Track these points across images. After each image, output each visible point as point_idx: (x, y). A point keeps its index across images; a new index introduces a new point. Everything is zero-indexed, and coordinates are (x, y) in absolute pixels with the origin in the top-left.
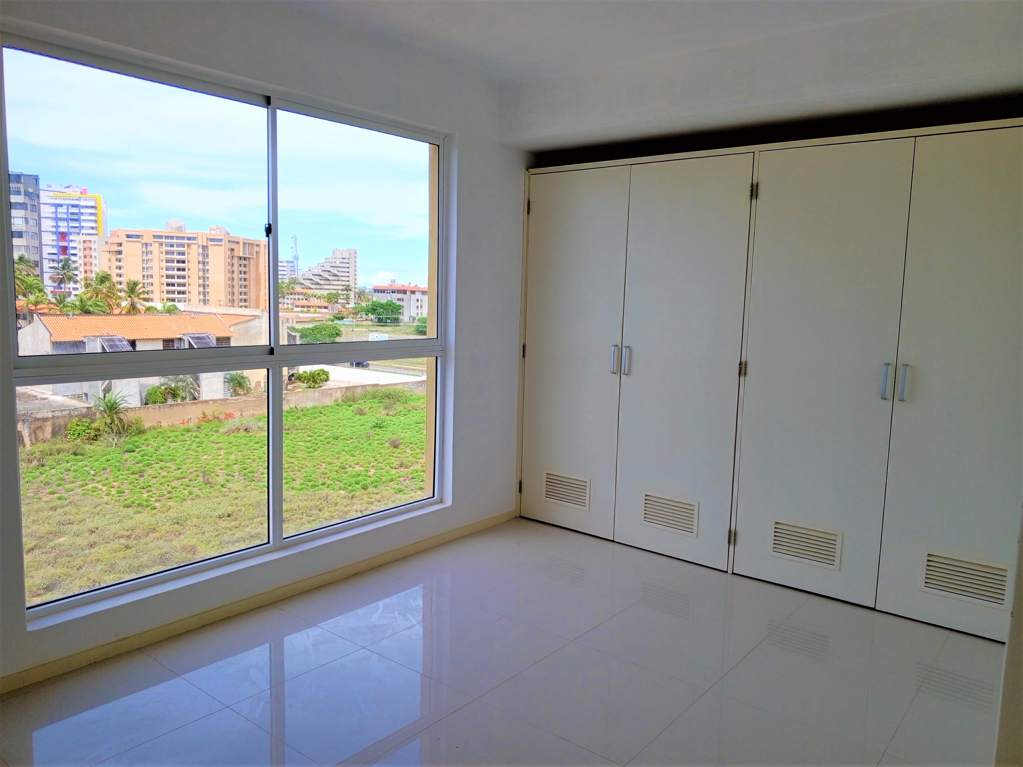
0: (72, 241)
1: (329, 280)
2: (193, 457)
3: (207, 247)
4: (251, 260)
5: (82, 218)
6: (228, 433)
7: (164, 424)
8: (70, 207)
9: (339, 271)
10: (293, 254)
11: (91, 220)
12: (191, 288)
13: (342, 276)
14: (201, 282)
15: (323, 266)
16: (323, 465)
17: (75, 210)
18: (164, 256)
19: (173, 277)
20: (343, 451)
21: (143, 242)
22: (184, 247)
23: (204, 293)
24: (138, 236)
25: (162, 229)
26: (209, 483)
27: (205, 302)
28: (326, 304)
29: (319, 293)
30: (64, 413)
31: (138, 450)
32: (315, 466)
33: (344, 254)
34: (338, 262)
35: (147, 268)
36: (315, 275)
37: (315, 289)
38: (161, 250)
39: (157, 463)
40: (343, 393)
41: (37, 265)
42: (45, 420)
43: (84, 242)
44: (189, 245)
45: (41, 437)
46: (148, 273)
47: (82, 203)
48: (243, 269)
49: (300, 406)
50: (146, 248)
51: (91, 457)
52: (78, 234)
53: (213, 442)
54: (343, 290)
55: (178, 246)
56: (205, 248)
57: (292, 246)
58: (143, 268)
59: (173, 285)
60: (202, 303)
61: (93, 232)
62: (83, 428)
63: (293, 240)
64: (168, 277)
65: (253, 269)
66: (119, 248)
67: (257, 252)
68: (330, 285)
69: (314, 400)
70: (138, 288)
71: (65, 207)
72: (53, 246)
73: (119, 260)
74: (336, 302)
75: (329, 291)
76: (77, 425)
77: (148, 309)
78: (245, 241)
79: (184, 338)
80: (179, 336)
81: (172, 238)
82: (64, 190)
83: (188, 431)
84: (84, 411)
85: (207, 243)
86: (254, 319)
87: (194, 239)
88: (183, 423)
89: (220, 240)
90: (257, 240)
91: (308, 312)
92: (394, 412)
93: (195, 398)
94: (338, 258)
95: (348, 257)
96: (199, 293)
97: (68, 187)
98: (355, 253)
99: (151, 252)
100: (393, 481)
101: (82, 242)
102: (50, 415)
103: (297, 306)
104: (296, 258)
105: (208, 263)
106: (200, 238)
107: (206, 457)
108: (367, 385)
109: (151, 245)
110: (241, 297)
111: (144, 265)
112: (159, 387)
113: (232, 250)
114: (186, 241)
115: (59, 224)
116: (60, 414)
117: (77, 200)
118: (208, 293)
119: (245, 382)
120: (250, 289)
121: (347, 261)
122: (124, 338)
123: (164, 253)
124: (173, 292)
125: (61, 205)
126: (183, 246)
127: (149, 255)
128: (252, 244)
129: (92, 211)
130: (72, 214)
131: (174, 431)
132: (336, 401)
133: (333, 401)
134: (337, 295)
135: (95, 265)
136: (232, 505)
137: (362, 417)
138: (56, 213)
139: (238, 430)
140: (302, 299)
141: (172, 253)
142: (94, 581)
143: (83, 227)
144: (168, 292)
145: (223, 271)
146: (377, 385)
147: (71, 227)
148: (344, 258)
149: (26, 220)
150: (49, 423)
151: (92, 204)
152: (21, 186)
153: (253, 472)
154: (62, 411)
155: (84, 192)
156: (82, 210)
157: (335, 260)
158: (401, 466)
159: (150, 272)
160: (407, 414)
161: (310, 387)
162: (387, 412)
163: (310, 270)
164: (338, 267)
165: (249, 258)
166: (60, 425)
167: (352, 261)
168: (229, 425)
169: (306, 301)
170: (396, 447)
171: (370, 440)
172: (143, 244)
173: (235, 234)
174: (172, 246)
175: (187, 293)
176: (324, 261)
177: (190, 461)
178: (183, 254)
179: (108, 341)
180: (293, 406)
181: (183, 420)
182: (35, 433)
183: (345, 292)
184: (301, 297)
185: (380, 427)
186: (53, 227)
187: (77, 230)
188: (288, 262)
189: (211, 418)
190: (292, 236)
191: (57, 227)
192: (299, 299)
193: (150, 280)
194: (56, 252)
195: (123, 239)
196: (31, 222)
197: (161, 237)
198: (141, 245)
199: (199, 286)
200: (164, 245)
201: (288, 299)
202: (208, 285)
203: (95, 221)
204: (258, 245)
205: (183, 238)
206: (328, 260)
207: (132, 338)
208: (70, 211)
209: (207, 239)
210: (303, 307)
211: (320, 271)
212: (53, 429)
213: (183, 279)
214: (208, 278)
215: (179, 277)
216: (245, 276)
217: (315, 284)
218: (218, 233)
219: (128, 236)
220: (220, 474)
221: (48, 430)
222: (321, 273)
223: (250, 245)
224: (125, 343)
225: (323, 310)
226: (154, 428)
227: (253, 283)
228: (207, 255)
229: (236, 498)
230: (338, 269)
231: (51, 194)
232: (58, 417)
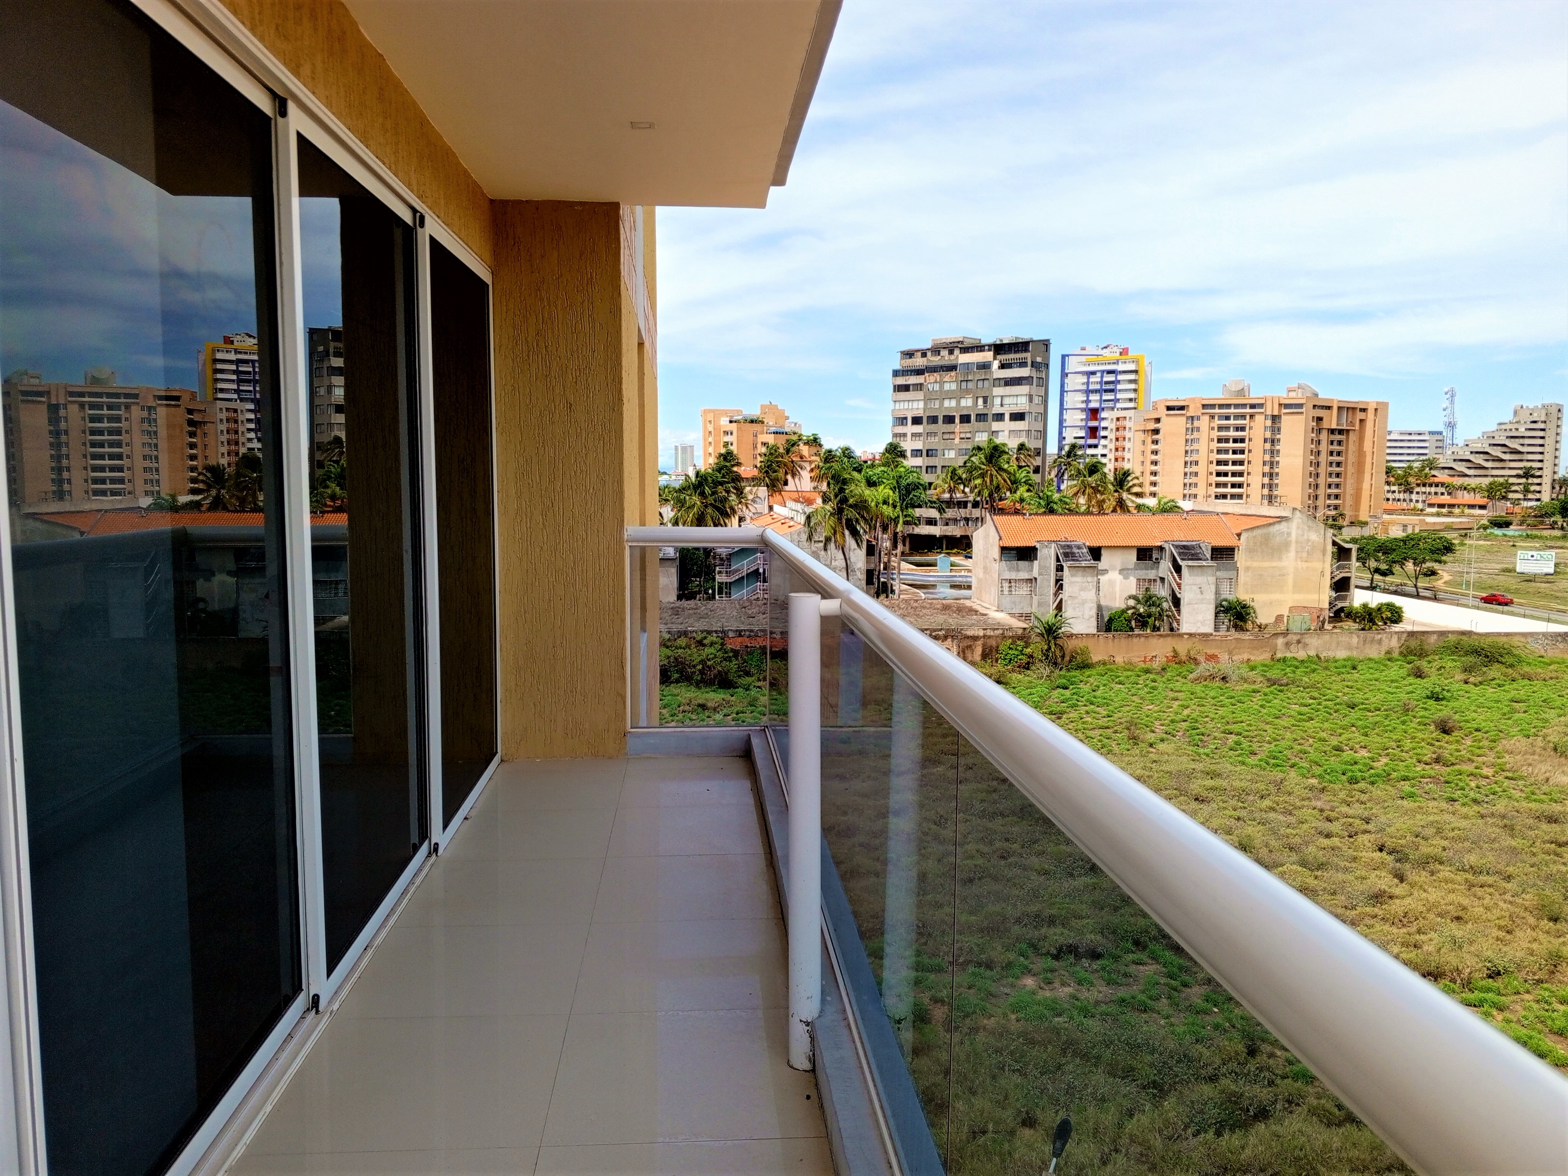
0: (1103, 419)
1: (1502, 460)
2: (1134, 704)
3: (1279, 417)
4: (1351, 433)
5: (1119, 387)
6: (1196, 680)
7: (1119, 659)
8: (1105, 374)
9: (1522, 445)
10: (1446, 419)
11: (1130, 390)
12: (1251, 479)
13: (1528, 453)
14: (1267, 469)
15: (1494, 437)
16: (1311, 740)
17: (1111, 378)
18: (1216, 434)
19: (1226, 463)
20: (1353, 726)
21: (1189, 414)
22: (1245, 419)
23: (1270, 486)
24: (1182, 408)
25: (1216, 395)
26: (1134, 738)
27: (1271, 499)
28: (1483, 501)
29: (1473, 482)
30: (998, 632)
31: (1071, 687)
32: (1295, 740)
33: (1535, 415)
34: (1522, 429)
35: (1191, 451)
36: (1477, 453)
37: (1475, 476)
38: (1212, 425)
39: (1085, 706)
40: (1402, 642)
41: (1038, 454)
42: (975, 638)
43: (1118, 419)
44: (1252, 416)
45: (970, 659)
46: (1191, 459)
47: (1120, 367)
48: (1335, 447)
49: (1325, 654)
50: (1192, 423)
51: (1014, 688)
52: (1112, 409)
53: (1172, 690)
54: (1518, 476)
55: (1237, 417)
56: (1275, 418)
57: (1445, 406)
58: (1186, 452)
59: (1226, 474)
60: (1266, 502)
61: (1132, 405)
62: (1016, 653)
63: (1448, 396)
64: (1219, 463)
65: (1352, 447)
66: (1157, 426)
67: (1361, 421)
68: (1503, 468)
69: (1350, 648)
70: (1129, 478)
71: (1099, 374)
72: (1081, 428)
73: (1155, 442)
74: (1505, 498)
75: (1491, 479)
76: (1010, 648)
77: (1139, 507)
78: (1341, 405)
79: (1166, 546)
80: (1159, 544)
81: (1228, 406)
82: (1100, 352)
83: (1147, 671)
84: (1020, 632)
85: (1280, 410)
86: (1279, 522)
87: (1261, 406)
88: (1144, 661)
89: (1300, 406)
90: (1362, 402)
91: (1450, 514)
92: (1480, 679)
93: (1172, 629)
94: (1522, 422)
95: (1543, 419)
96: (1263, 486)
97: (1106, 347)
98: (1559, 410)
99: (1198, 429)
100: (1409, 780)
101: (1115, 420)
102: (981, 633)
103: (1431, 505)
104: (1451, 426)
105: (1279, 440)
106: (1269, 405)
107: (1150, 707)
108: (1449, 632)
109: (1198, 418)
110: (1329, 491)
111: (1187, 448)
112: (1124, 611)
113: (1320, 419)
114: (1248, 410)
115: (1090, 398)
116: (992, 634)
117: (1114, 363)
118: (1277, 485)
119: (1249, 614)
120: (1345, 478)
121: (1542, 426)
122: (1084, 544)
123: (1216, 429)
124: (1225, 485)
125: (1093, 373)
126: (1243, 417)
127: (1195, 433)
128: (1354, 409)
129: (1132, 377)
130: (1107, 383)
131: (1128, 670)
132: (1388, 652)
133: (1383, 653)
134: (1507, 487)
135: (1129, 449)
136: (1144, 768)
137: (1418, 681)
138: (1088, 383)
139: (1213, 677)
140: (1442, 494)
141: (1227, 428)
142: (941, 816)
143: (1118, 400)
144: (1218, 485)
145: (1301, 452)
146: (1468, 633)
147: (1105, 401)
148: (1535, 422)
149: (1031, 398)
150: (980, 643)
151: (1132, 367)
152: (1028, 355)
153: (1203, 735)
154: (994, 630)
155: (1124, 352)
156: (1120, 377)
157: (1516, 426)
158: (1437, 760)
159: (1194, 457)
160: (1503, 685)
161: (1363, 629)
162: (1465, 677)
163: (1467, 445)
164: (1523, 437)
165: (1348, 431)
166: (991, 646)
167: (1551, 426)
168: (1204, 668)
169: (1449, 497)
170: (1446, 731)
171: (1407, 715)
172: (1188, 418)
173: (1326, 394)
174: (1227, 418)
175: (1245, 485)
176: (1494, 427)
177: (1128, 708)
178: (1243, 429)
179: (1063, 547)
180: (1312, 653)
181: (1145, 657)
182: (964, 652)
183: (1523, 480)
184: (1440, 490)
185: (1437, 699)
186: (1083, 402)
187: (1111, 404)
188: (1431, 433)
189: (1184, 658)
190: (1446, 390)
191: (1088, 401)
192: (1436, 493)
193: (1194, 469)
194: (1083, 435)
195: (1162, 412)
196: (1036, 400)
197: (1213, 406)
198: (1184, 419)
199: (1264, 475)
200: (1216, 418)
201: (1418, 493)
202: (1277, 474)
203: (1135, 390)
204: (1364, 410)
205: (1244, 406)
206: (1504, 427)
207: (1096, 544)
208: (1105, 379)
209: (1280, 405)
210: (1441, 506)
211: (1486, 445)
212: (983, 651)
213: (1240, 465)
214: (1278, 463)
215: (1234, 463)
216: (1338, 459)
217: (1476, 468)
218: (1300, 396)
219: (1169, 408)
220: (1157, 730)
221: (979, 650)
222: (1488, 450)
223: (1350, 412)
224: (1085, 550)
225: (1478, 512)
226: (1104, 664)
227: (1351, 469)
228: (1279, 429)
229: (1155, 761)
230: (1521, 441)
231: (1084, 359)
232: (990, 637)
